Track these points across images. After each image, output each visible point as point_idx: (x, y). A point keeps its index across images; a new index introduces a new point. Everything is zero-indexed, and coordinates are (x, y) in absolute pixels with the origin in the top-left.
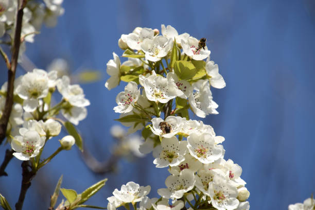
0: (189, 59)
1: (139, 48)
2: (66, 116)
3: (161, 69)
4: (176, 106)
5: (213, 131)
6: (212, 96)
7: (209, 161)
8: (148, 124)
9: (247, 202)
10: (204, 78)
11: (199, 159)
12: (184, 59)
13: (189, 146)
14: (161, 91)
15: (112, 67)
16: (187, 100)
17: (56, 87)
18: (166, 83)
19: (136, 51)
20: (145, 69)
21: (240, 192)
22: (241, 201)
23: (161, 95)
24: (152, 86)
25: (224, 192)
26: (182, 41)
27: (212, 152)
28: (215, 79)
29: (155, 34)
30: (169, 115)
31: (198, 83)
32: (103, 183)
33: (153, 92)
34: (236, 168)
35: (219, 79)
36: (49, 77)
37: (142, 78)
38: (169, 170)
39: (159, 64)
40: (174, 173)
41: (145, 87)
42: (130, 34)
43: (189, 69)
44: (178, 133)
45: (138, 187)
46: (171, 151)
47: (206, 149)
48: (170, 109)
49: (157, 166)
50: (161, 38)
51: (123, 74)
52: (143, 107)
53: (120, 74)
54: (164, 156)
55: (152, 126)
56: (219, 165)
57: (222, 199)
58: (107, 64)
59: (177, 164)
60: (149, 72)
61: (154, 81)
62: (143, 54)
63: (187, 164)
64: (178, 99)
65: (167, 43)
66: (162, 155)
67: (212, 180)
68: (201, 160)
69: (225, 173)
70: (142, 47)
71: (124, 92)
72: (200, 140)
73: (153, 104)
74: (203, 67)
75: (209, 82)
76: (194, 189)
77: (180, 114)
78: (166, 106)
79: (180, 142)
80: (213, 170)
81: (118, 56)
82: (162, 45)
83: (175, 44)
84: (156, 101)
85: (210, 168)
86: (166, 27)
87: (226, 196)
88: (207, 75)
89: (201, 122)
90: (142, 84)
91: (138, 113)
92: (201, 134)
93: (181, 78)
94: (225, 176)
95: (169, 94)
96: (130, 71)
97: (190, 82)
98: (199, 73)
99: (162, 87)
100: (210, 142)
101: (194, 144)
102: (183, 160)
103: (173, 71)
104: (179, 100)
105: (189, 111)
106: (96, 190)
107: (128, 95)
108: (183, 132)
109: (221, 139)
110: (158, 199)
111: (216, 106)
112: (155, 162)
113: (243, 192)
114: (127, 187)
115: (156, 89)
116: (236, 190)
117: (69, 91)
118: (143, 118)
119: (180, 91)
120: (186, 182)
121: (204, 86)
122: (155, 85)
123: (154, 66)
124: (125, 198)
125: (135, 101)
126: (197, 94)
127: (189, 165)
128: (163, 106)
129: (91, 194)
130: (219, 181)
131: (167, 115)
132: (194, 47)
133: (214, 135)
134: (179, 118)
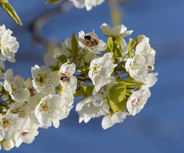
0: (127, 97)
1: (137, 52)
3: (118, 72)
4: (86, 86)
5: (64, 118)
6: (95, 117)
7: (37, 114)
8: (70, 60)
9: (1, 148)
10: (111, 110)
11: (39, 105)
12: (127, 92)
13: (51, 96)
14: (99, 71)
15: (120, 30)
16: (91, 95)
18: (106, 76)
19: (135, 50)
20: (118, 58)
21: (9, 142)
22: (1, 142)
23: (95, 72)
24: (103, 64)
25: (9, 127)
26: (143, 91)
27: (45, 117)
28: (110, 120)
29: (150, 67)
30: (78, 79)
31: (106, 105)
32: (18, 21)
33: (98, 65)
34: (31, 138)
35: (110, 123)
37: (110, 55)
38: (29, 79)
39: (124, 70)
40: (27, 83)
41: (102, 58)
42: (149, 45)
43: (119, 96)
44: (62, 87)
45: (14, 52)
46: (46, 80)
47: (48, 112)
48: (83, 80)
49: (32, 68)
50: (146, 72)
51: (114, 39)
52: (85, 57)
53: (114, 37)
54: (42, 75)
55: (68, 64)
56: (33, 123)
57: (3, 126)
58: (123, 25)
59: (35, 86)
60: (116, 61)
61: (108, 66)
62: (132, 57)
63: (35, 94)
64: (93, 87)
65: (141, 77)
66: (42, 73)
67: (20, 116)
68: (38, 107)
69: (27, 129)
70: (138, 55)
71: (98, 39)
72: (56, 106)
73: (87, 65)
74: (120, 109)
75: (108, 114)
76: (12, 101)
77: (79, 89)
78: (86, 77)
79: (54, 88)
80: (29, 118)
81: (130, 34)
82: (140, 73)
83: (141, 84)
84: (90, 67)
85: (30, 115)
86: (156, 77)
87: (6, 129)
88: (114, 112)
89: (72, 107)
90: (105, 55)
91: (80, 52)
92: (61, 106)
93: (111, 89)
94: (23, 128)
95: (97, 79)
96: (117, 45)
97: (108, 98)
98: (116, 105)
99: (103, 72)
100: (54, 115)
101: (52, 101)
102: (38, 91)
103: (117, 83)
104: (91, 88)
105: (82, 97)
106: (12, 15)
108: (63, 91)
109: (57, 125)
110: (3, 69)
111: (86, 121)
112: (37, 67)
113: (10, 144)
114: (14, 42)
115: (101, 67)
116: (11, 138)
118: (75, 56)
119: (100, 89)
120: (19, 93)
121: (103, 110)
122: (105, 67)
123: (121, 66)
124: (4, 40)
125: (89, 50)
126: (96, 104)
127: (33, 96)
128: (86, 74)
129: (8, 11)
130: (20, 123)
131: (78, 77)
132: (138, 101)
133: (60, 118)
134: (75, 88)
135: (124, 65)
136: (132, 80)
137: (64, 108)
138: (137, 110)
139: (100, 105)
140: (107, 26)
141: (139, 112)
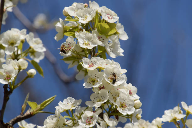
0: (106, 22)
1: (75, 15)
2: (32, 57)
3: (89, 29)
4: (98, 51)
6: (120, 45)
7: (117, 84)
8: (80, 62)
9: (140, 109)
10: (115, 34)
12: (103, 22)
13: (105, 75)
14: (88, 41)
15: (59, 27)
16: (104, 47)
17: (25, 39)
18: (91, 37)
19: (73, 17)
20: (79, 29)
21: (136, 103)
22: (136, 109)
23: (88, 44)
24: (83, 39)
25: (126, 103)
26: (102, 11)
27: (119, 79)
28: (122, 34)
29: (85, 6)
30: (94, 56)
31: (112, 37)
32: (54, 98)
33: (84, 42)
34: (134, 89)
35: (124, 34)
36: (21, 33)
37: (77, 34)
38: (92, 89)
39: (87, 25)
40: (96, 91)
41: (78, 39)
42: (70, 7)
43: (106, 28)
44: (98, 67)
45: (74, 101)
46: (94, 78)
48: (94, 53)
49: (85, 87)
50: (88, 9)
51: (66, 31)
52: (78, 52)
53: (64, 32)
54: (90, 81)
55: (82, 63)
56: (124, 87)
57: (125, 108)
58: (56, 25)
59: (97, 86)
60: (81, 30)
61: (84, 36)
62: (78, 19)
63: (103, 86)
64: (98, 46)
65: (92, 12)
66: (88, 81)
67: (119, 96)
69: (127, 91)
70: (77, 14)
71: (65, 43)
72: (112, 71)
73: (83, 50)
74: (114, 27)
75: (118, 36)
76: (108, 101)
77: (100, 56)
78: (92, 51)
79: (99, 72)
81: (62, 20)
82: (89, 14)
83: (97, 12)
84: (85, 48)
85: (118, 89)
86: (92, 2)
87: (127, 105)
88: (117, 32)
89: (113, 60)
90: (77, 37)
91: (75, 55)
92: (112, 68)
93: (100, 34)
94: (127, 93)
95: (93, 43)
96: (70, 30)
97: (106, 36)
98: (112, 30)
99: (89, 39)
100: (118, 72)
102: (101, 83)
103: (96, 29)
105: (106, 54)
106: (49, 102)
107: (68, 44)
108: (101, 67)
109: (125, 71)
110: (86, 108)
111: (123, 51)
112: (84, 85)
113: (138, 103)
114: (67, 100)
115: (85, 40)
116: (133, 102)
117: (33, 42)
118: (77, 58)
119: (100, 41)
120: (103, 97)
121: (115, 39)
122: (85, 38)
123: (85, 26)
124: (66, 107)
125: (73, 48)
126: (111, 44)
127: (105, 87)
128: (90, 50)
129: (46, 105)
130: (123, 96)
131: (92, 56)
132: (109, 15)
133: (120, 69)
134: (99, 58)
135: (84, 24)
136: (94, 19)
137: (113, 66)
138: (115, 15)
139: (112, 41)
140: (57, 36)
141: (116, 14)
